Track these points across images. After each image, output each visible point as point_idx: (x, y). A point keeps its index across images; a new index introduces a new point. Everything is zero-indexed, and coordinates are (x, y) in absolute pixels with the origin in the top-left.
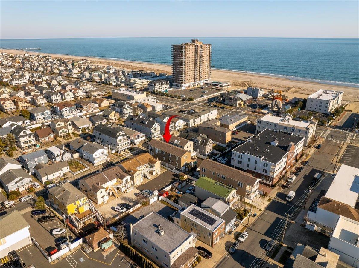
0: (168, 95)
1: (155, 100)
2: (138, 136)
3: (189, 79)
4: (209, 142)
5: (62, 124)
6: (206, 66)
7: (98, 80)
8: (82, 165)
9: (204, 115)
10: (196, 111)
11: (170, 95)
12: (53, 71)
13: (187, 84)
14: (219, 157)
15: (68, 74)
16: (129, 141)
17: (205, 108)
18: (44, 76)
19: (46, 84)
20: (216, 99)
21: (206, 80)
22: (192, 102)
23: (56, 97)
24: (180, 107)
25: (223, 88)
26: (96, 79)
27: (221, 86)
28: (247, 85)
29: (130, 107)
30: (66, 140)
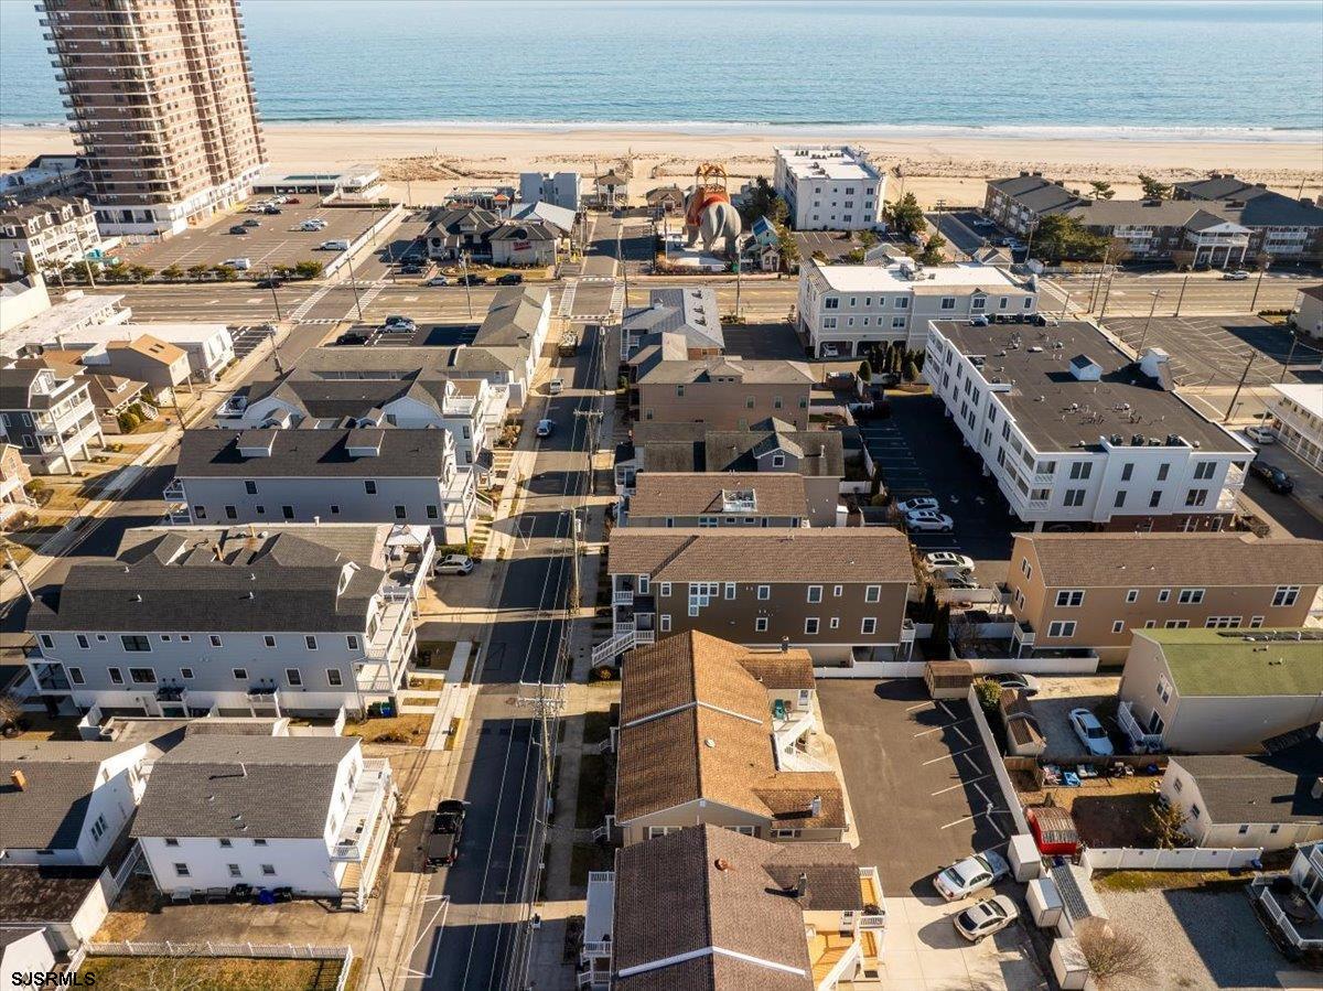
3: (192, 176)
6: (238, 101)
13: (186, 200)
20: (430, 246)
24: (300, 318)
25: (374, 195)
27: (348, 190)
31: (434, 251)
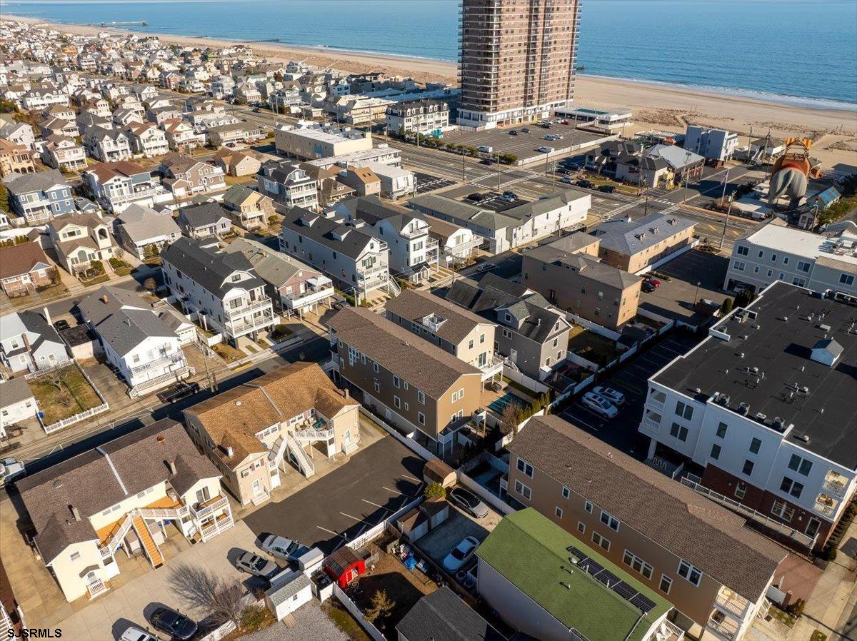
0: (441, 145)
1: (399, 159)
2: (309, 286)
3: (509, 99)
4: (557, 328)
5: (79, 233)
6: (561, 61)
7: (254, 100)
8: (90, 392)
9: (545, 214)
10: (522, 197)
11: (448, 146)
12: (145, 76)
13: (500, 112)
14: (589, 388)
15: (180, 83)
16: (271, 305)
17: (549, 189)
18: (114, 86)
19: (108, 107)
20: (587, 160)
21: (559, 102)
22: (511, 169)
23: (115, 143)
24: (473, 182)
25: (610, 127)
26: (248, 95)
27: (602, 122)
28: (682, 122)
29: (307, 181)
30: (86, 285)
31: (588, 163)
